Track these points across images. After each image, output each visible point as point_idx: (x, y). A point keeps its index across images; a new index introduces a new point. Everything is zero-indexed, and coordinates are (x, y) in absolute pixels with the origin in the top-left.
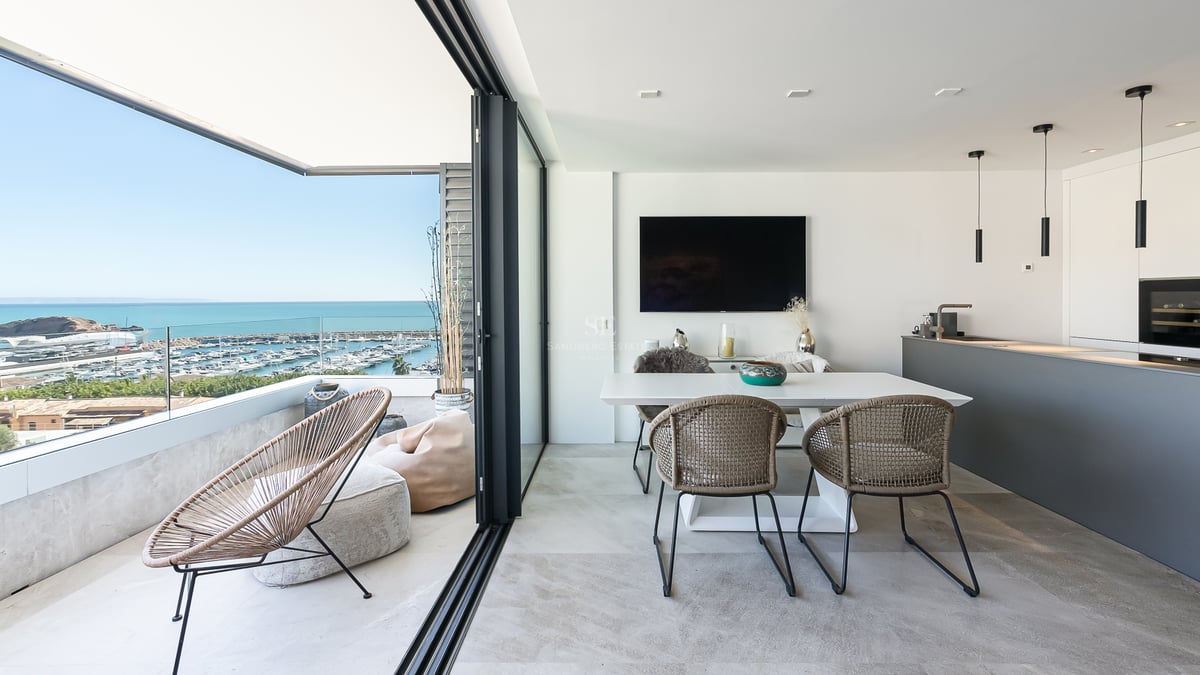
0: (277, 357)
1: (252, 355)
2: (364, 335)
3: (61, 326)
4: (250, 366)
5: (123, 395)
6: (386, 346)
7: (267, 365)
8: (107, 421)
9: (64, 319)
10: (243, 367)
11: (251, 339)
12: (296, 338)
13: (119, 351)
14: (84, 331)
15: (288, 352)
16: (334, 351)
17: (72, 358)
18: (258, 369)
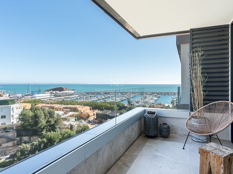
0: (101, 97)
1: (96, 97)
2: (120, 93)
3: (61, 89)
4: (95, 99)
5: (72, 105)
6: (125, 96)
7: (99, 99)
8: (69, 110)
9: (62, 88)
10: (94, 99)
11: (95, 93)
12: (105, 93)
13: (71, 95)
14: (65, 90)
15: (103, 96)
16: (113, 97)
17: (63, 96)
18: (97, 100)
